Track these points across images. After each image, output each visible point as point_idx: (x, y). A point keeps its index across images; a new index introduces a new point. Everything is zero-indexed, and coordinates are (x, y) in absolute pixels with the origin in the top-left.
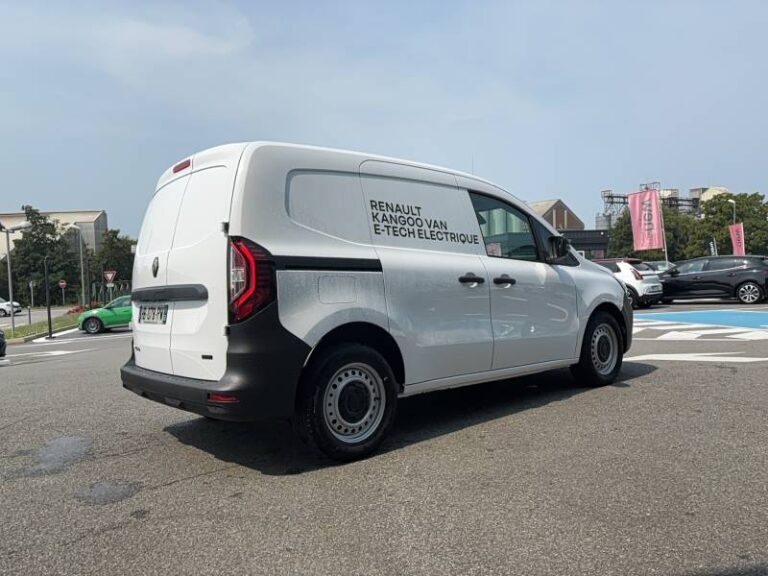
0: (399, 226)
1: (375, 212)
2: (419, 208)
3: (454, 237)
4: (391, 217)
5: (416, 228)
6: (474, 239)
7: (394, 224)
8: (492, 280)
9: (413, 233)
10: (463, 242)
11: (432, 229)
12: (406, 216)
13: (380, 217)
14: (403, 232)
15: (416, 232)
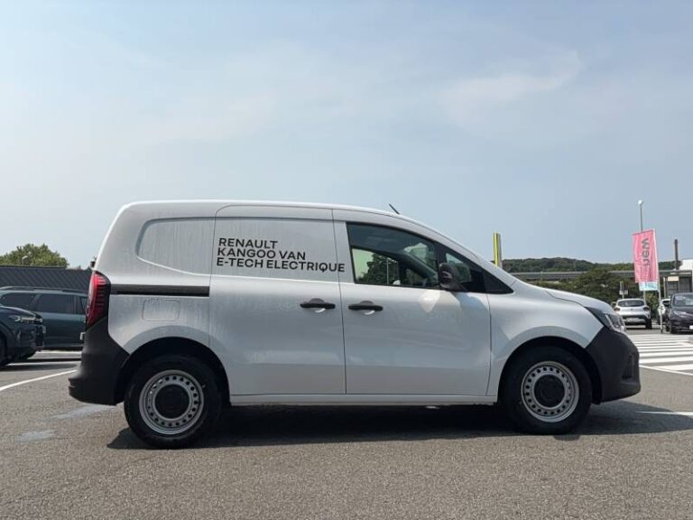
0: (246, 257)
1: (222, 247)
2: (274, 242)
3: (311, 266)
4: (239, 250)
5: (266, 259)
6: (340, 268)
7: (241, 257)
8: (347, 307)
9: (261, 264)
10: (323, 270)
11: (285, 259)
12: (257, 250)
13: (226, 252)
14: (249, 263)
15: (265, 264)
